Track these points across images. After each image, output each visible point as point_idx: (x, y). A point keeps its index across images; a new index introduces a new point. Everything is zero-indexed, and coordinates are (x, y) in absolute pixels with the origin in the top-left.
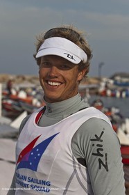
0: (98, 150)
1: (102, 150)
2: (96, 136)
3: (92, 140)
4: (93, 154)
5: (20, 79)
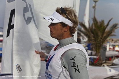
0: (73, 64)
1: (75, 64)
2: (72, 58)
3: (70, 60)
4: (72, 66)
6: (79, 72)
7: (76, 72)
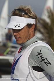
6: (51, 64)
7: (47, 65)
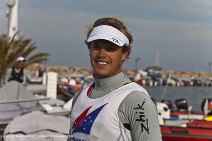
4: (137, 120)
5: (72, 70)
6: (148, 133)
